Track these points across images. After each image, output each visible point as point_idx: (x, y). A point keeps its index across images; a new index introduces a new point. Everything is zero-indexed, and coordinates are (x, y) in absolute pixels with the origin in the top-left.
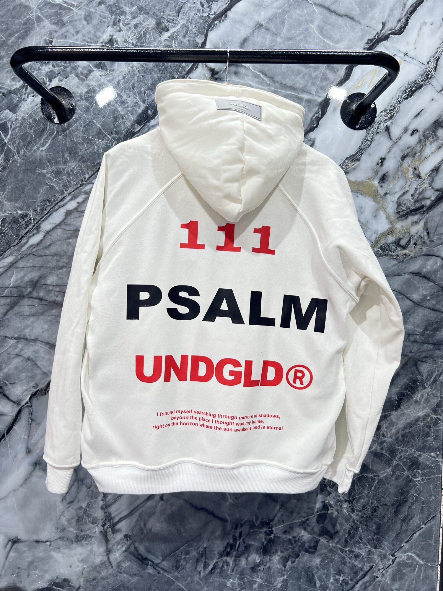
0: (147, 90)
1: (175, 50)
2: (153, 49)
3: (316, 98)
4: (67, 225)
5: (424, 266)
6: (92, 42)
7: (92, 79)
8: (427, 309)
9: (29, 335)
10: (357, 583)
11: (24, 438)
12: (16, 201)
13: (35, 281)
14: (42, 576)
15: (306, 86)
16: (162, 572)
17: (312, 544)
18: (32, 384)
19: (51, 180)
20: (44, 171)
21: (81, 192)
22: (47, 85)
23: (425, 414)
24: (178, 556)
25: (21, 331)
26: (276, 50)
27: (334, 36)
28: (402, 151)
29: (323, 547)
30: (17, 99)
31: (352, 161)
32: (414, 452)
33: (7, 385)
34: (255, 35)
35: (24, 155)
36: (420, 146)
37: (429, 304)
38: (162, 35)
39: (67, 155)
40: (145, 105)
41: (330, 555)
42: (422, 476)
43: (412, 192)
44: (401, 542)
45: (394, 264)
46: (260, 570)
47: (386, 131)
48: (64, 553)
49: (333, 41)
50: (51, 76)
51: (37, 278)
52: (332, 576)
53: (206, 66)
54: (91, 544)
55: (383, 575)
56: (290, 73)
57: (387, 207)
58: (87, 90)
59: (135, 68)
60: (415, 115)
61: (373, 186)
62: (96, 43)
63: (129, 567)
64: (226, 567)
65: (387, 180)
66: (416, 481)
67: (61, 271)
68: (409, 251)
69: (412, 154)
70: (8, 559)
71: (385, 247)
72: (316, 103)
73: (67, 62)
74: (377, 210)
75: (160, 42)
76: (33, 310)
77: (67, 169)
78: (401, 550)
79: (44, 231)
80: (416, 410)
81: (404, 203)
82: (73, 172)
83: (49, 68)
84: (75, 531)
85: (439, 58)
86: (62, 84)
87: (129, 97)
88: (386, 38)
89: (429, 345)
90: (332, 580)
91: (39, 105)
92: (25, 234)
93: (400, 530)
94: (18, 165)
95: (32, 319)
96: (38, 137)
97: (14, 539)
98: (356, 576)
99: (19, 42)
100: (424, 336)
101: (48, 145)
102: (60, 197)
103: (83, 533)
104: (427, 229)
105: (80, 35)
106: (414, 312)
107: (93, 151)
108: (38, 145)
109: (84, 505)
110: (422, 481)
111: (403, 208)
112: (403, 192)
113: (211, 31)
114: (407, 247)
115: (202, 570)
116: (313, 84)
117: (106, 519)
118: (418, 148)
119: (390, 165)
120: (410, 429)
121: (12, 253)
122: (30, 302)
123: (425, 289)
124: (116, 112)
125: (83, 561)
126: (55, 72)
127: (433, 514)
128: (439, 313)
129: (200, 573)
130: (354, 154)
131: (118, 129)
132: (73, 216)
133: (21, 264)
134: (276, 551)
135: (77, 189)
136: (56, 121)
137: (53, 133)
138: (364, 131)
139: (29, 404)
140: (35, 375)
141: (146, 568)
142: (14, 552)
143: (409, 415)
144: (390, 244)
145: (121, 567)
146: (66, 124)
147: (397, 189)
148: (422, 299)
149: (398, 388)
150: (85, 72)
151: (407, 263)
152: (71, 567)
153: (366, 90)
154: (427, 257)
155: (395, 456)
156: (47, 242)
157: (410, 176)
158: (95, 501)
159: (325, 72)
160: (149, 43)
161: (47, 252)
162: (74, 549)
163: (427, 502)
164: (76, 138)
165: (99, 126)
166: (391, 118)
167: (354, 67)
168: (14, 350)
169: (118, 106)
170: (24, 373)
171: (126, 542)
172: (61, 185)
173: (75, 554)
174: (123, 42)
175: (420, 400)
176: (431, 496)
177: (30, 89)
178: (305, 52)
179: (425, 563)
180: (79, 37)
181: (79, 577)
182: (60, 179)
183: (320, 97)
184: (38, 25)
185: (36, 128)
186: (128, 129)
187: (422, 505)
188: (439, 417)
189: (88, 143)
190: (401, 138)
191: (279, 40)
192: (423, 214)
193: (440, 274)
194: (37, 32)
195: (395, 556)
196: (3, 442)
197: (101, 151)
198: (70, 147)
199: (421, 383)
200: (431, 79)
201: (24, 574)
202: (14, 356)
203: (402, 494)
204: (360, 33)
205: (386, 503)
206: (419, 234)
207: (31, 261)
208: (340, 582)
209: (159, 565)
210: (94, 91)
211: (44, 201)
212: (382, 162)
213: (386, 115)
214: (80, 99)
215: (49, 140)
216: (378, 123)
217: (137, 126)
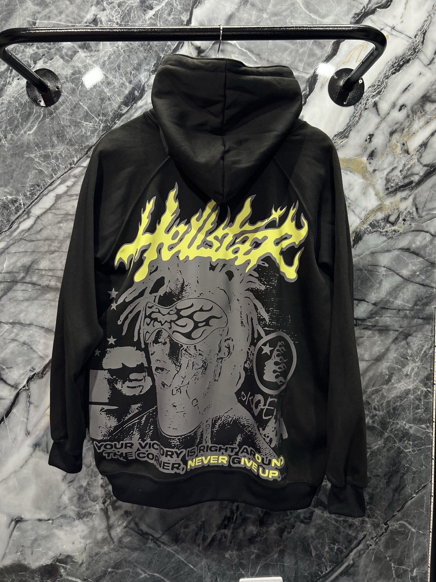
0: (133, 70)
1: (159, 28)
2: (137, 28)
3: (304, 75)
4: (58, 209)
5: (413, 241)
6: (76, 22)
7: (77, 60)
8: (417, 284)
9: (24, 320)
10: (351, 551)
11: (23, 421)
12: (6, 186)
13: (27, 266)
14: (46, 554)
15: (294, 62)
16: (162, 546)
17: (307, 515)
18: (29, 368)
19: (40, 164)
20: (32, 156)
21: (71, 176)
22: (32, 68)
23: (414, 387)
24: (177, 530)
25: (15, 316)
26: (262, 27)
27: (320, 10)
28: (390, 126)
29: (318, 518)
30: (2, 83)
31: (341, 138)
32: (405, 424)
33: (3, 369)
34: (241, 11)
35: (11, 139)
36: (409, 121)
37: (418, 280)
38: (147, 13)
39: (54, 139)
40: (132, 86)
41: (325, 525)
42: (412, 447)
43: (400, 168)
44: (394, 511)
45: (383, 240)
46: (257, 541)
47: (374, 106)
48: (66, 531)
49: (319, 16)
50: (35, 58)
51: (29, 263)
52: (327, 545)
53: (192, 44)
54: (93, 521)
55: (376, 543)
56: (276, 50)
57: (376, 184)
58: (72, 71)
59: (120, 48)
60: (403, 90)
61: (362, 163)
62: (80, 23)
63: (130, 542)
64: (224, 539)
65: (376, 157)
66: (407, 452)
67: (53, 256)
68: (398, 227)
69: (400, 130)
70: (12, 538)
71: (374, 224)
72: (303, 80)
73: (52, 43)
74: (366, 187)
75: (145, 20)
76: (27, 295)
77: (55, 153)
78: (394, 518)
79: (35, 216)
80: (407, 383)
81: (393, 179)
82: (61, 156)
83: (34, 50)
84: (76, 509)
85: (426, 32)
86: (47, 66)
87: (115, 78)
88: (373, 12)
89: (419, 320)
90: (327, 549)
91: (25, 89)
92: (16, 219)
93: (392, 499)
94: (6, 150)
95: (26, 304)
96: (25, 121)
97: (17, 518)
98: (351, 544)
99: (3, 25)
100: (414, 311)
101: (35, 128)
102: (49, 181)
103: (84, 511)
104: (416, 205)
105: (63, 16)
106: (404, 288)
107: (81, 134)
108: (25, 129)
109: (84, 484)
110: (413, 452)
111: (392, 185)
112: (391, 168)
113: (196, 8)
114: (396, 223)
115: (201, 542)
116: (301, 60)
117: (106, 497)
118: (406, 123)
119: (379, 141)
120: (400, 402)
121: (3, 238)
122: (24, 287)
123: (415, 265)
124: (103, 94)
125: (84, 538)
126: (39, 54)
127: (423, 483)
128: (428, 288)
129: (199, 546)
130: (342, 131)
131: (105, 111)
132: (63, 199)
133: (13, 249)
134: (272, 523)
135: (66, 173)
136: (42, 103)
137: (40, 116)
138: (352, 107)
139: (27, 388)
140: (31, 359)
141: (147, 542)
142: (17, 531)
143: (400, 388)
144: (379, 221)
145: (122, 542)
146: (52, 106)
147: (385, 166)
148: (412, 274)
149: (389, 362)
150: (70, 53)
151: (396, 239)
152: (73, 543)
153: (354, 65)
154: (416, 233)
155: (387, 429)
156: (38, 227)
157: (398, 152)
158: (95, 480)
159: (312, 48)
160: (133, 22)
161: (39, 237)
162: (76, 527)
163: (418, 472)
164: (63, 121)
165: (86, 108)
166: (379, 93)
167: (341, 42)
168: (9, 335)
169: (104, 87)
170: (21, 357)
171: (127, 518)
172: (50, 169)
173: (77, 531)
174: (107, 21)
175: (411, 373)
176: (421, 466)
177: (14, 71)
178: (291, 27)
179: (417, 531)
180: (62, 18)
181: (82, 553)
182: (48, 163)
183: (307, 73)
184: (21, 6)
185: (23, 112)
186: (115, 111)
187: (413, 475)
188: (429, 389)
189: (76, 125)
190: (389, 113)
191: (265, 16)
192: (412, 189)
193: (429, 250)
194: (20, 14)
195: (388, 524)
196: (3, 425)
197: (89, 134)
198: (57, 131)
199: (411, 356)
200: (419, 53)
201: (28, 551)
202: (10, 341)
203: (394, 466)
204: (346, 7)
205: (378, 474)
206: (408, 209)
207: (23, 246)
208: (335, 551)
209: (159, 539)
210: (80, 72)
211: (33, 186)
212: (370, 139)
213: (374, 91)
214: (65, 81)
215: (36, 123)
216: (366, 99)
217: (125, 108)
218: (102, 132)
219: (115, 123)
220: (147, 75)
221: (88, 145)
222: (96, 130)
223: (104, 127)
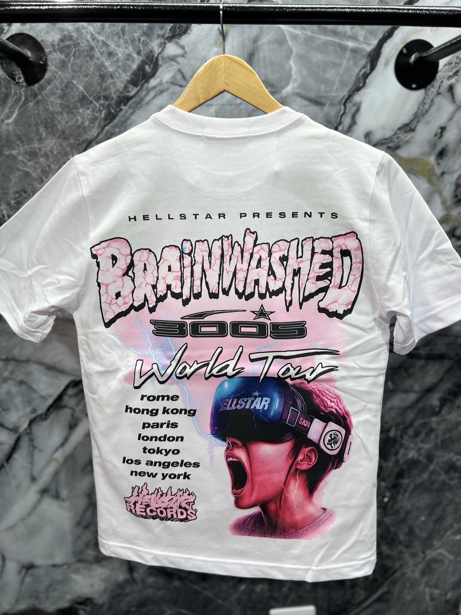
0: (142, 36)
3: (364, 46)
9: (19, 355)
11: (26, 467)
14: (63, 597)
16: (189, 584)
18: (29, 409)
19: (25, 164)
20: (14, 152)
22: (5, 31)
25: (8, 352)
31: (406, 132)
32: (453, 457)
39: (42, 130)
40: (141, 58)
44: (433, 541)
47: (449, 91)
48: (84, 575)
54: (112, 564)
55: (412, 571)
57: (444, 189)
61: (428, 163)
63: (154, 582)
65: (446, 156)
70: (24, 584)
72: (363, 53)
78: (433, 547)
82: (52, 153)
84: (94, 553)
87: (119, 46)
93: (433, 530)
96: (1, 106)
97: (27, 565)
101: (14, 116)
107: (77, 124)
108: (2, 117)
119: (450, 136)
124: (103, 69)
130: (408, 122)
131: (107, 93)
136: (23, 81)
137: (20, 99)
138: (423, 91)
139: (28, 431)
140: (31, 399)
142: (30, 577)
145: (145, 583)
146: (36, 86)
147: (457, 167)
149: (440, 393)
152: (92, 586)
155: (433, 462)
162: (95, 570)
164: (52, 106)
165: (81, 88)
166: (456, 73)
168: (2, 373)
169: (104, 59)
170: (18, 397)
172: (39, 171)
173: (96, 574)
179: (455, 558)
181: (103, 595)
182: (36, 163)
183: (369, 45)
186: (121, 93)
187: (456, 506)
189: (69, 112)
195: (425, 553)
196: (3, 471)
197: (87, 123)
198: (45, 119)
201: (43, 596)
202: (4, 380)
205: (420, 507)
210: (71, 38)
211: (18, 192)
212: (441, 133)
213: (450, 70)
214: (52, 50)
215: (15, 109)
216: (440, 81)
217: (133, 88)
218: (105, 121)
219: (121, 110)
220: (161, 43)
221: (87, 139)
222: (96, 118)
223: (106, 115)
